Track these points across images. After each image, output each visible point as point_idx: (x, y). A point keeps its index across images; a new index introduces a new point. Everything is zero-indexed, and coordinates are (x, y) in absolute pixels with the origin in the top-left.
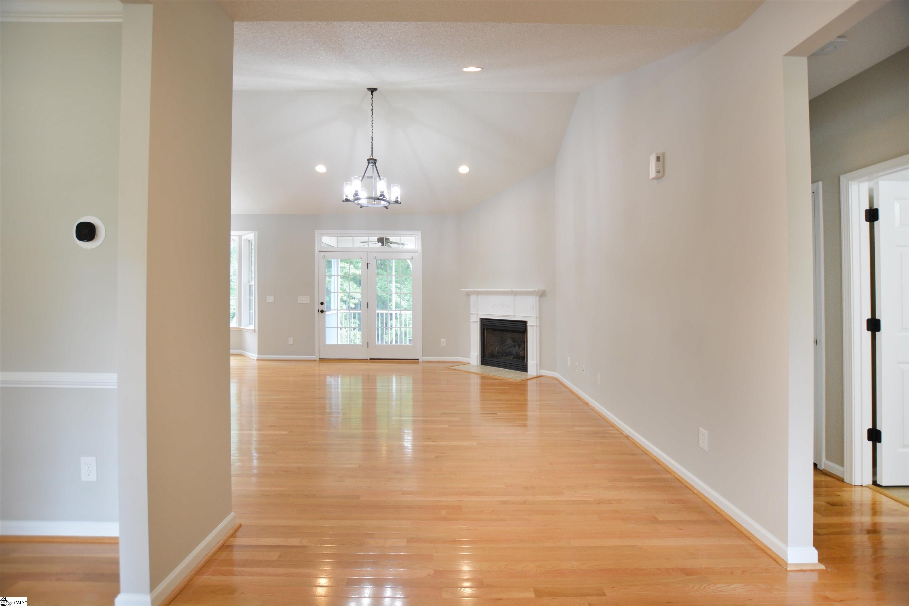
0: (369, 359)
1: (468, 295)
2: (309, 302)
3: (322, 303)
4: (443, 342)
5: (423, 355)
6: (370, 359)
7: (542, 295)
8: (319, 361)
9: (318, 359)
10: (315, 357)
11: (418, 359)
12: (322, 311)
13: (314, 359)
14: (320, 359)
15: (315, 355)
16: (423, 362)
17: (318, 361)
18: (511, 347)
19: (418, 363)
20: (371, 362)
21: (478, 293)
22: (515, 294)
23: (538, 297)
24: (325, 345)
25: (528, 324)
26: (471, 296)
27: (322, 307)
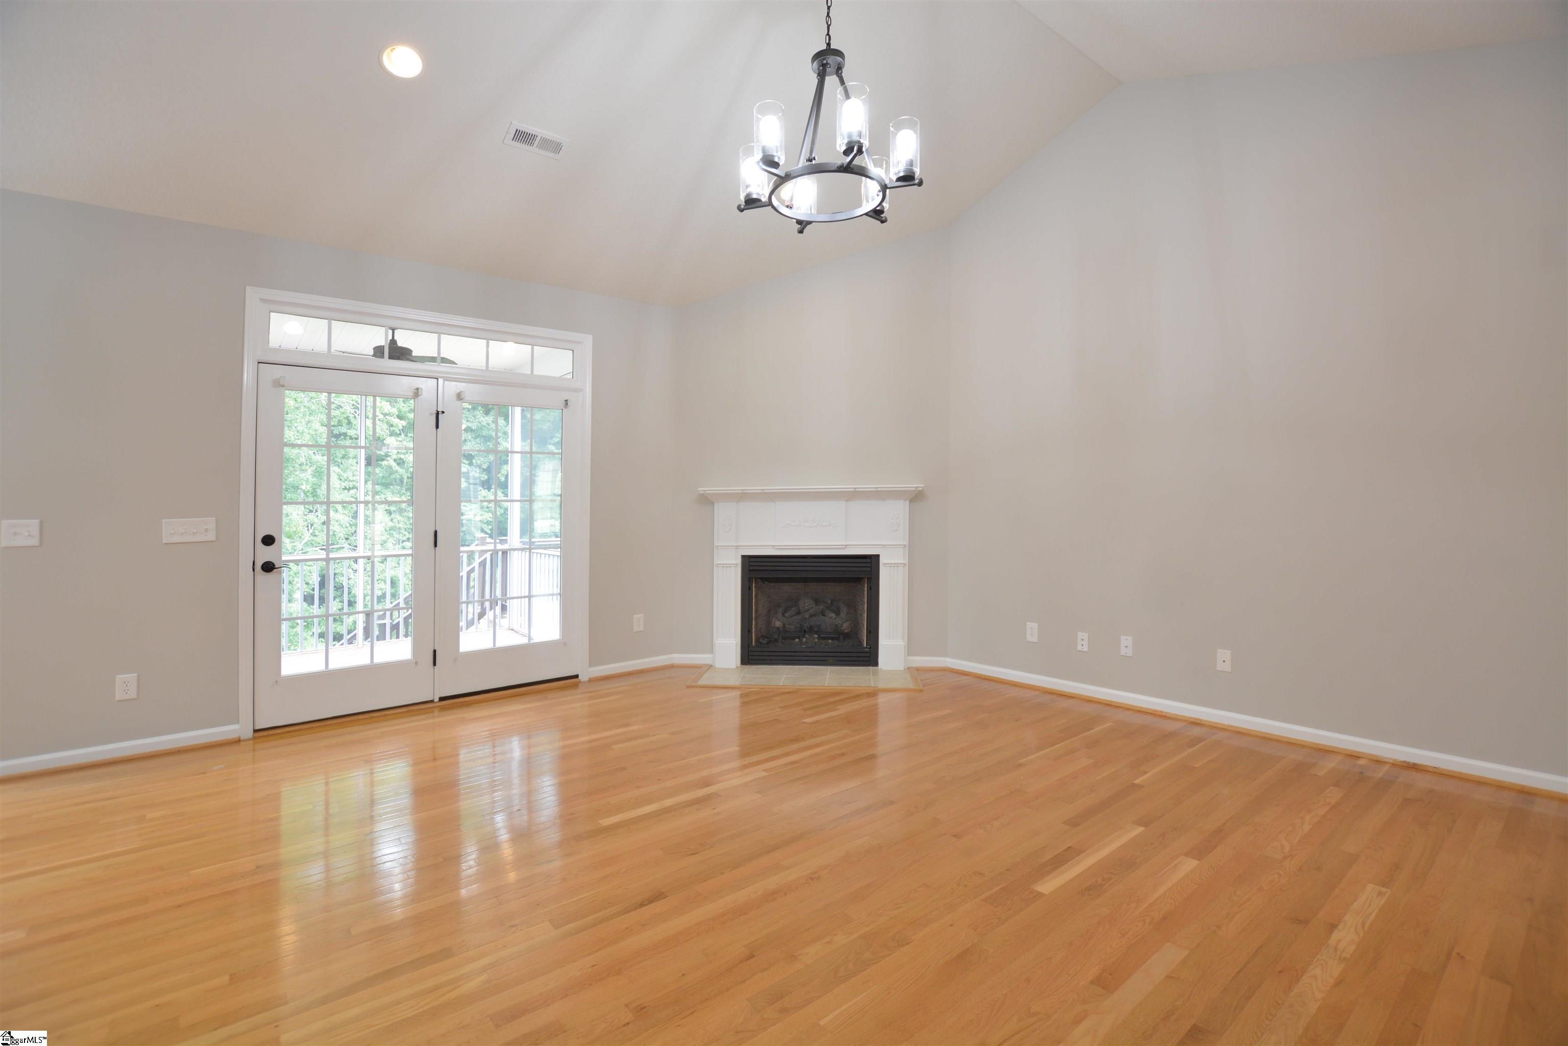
0: (437, 699)
1: (707, 501)
2: (211, 536)
3: (269, 540)
4: (638, 622)
5: (592, 663)
6: (442, 699)
7: (916, 497)
8: (254, 738)
9: (250, 734)
10: (240, 729)
11: (577, 676)
12: (268, 567)
13: (234, 736)
14: (255, 731)
15: (237, 721)
16: (591, 681)
17: (249, 740)
18: (815, 615)
19: (576, 686)
20: (443, 709)
21: (743, 497)
22: (852, 496)
23: (908, 502)
24: (279, 681)
25: (882, 561)
26: (716, 505)
27: (265, 554)
